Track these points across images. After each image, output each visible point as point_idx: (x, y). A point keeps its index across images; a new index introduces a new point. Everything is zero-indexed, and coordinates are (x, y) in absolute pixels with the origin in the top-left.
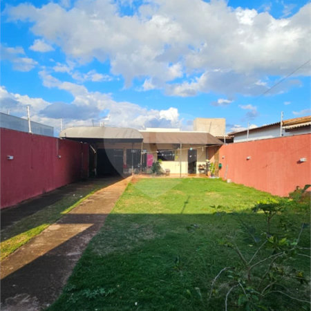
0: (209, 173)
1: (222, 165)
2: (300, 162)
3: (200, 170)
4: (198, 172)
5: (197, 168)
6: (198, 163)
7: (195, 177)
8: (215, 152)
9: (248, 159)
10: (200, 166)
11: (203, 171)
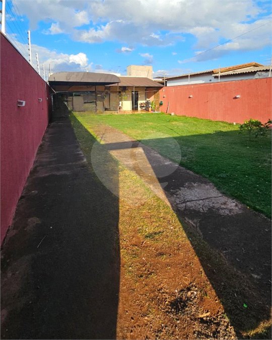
0: (150, 109)
1: (163, 102)
2: (236, 98)
3: (141, 107)
4: (139, 109)
5: (139, 106)
6: (139, 102)
7: (138, 113)
8: (155, 93)
9: (190, 97)
10: (142, 104)
11: (144, 108)
